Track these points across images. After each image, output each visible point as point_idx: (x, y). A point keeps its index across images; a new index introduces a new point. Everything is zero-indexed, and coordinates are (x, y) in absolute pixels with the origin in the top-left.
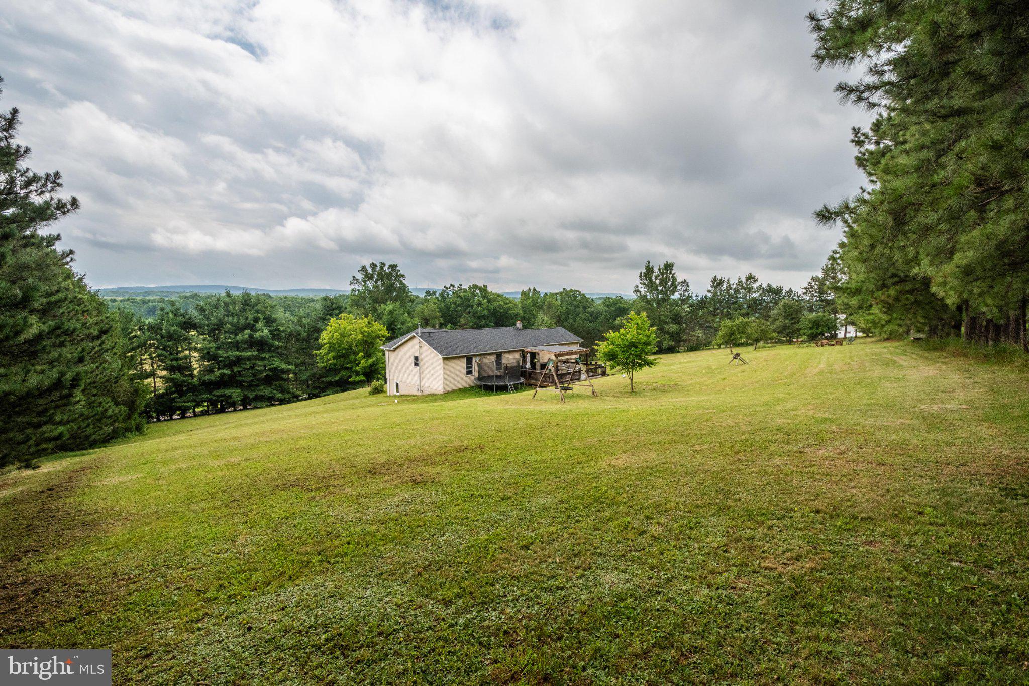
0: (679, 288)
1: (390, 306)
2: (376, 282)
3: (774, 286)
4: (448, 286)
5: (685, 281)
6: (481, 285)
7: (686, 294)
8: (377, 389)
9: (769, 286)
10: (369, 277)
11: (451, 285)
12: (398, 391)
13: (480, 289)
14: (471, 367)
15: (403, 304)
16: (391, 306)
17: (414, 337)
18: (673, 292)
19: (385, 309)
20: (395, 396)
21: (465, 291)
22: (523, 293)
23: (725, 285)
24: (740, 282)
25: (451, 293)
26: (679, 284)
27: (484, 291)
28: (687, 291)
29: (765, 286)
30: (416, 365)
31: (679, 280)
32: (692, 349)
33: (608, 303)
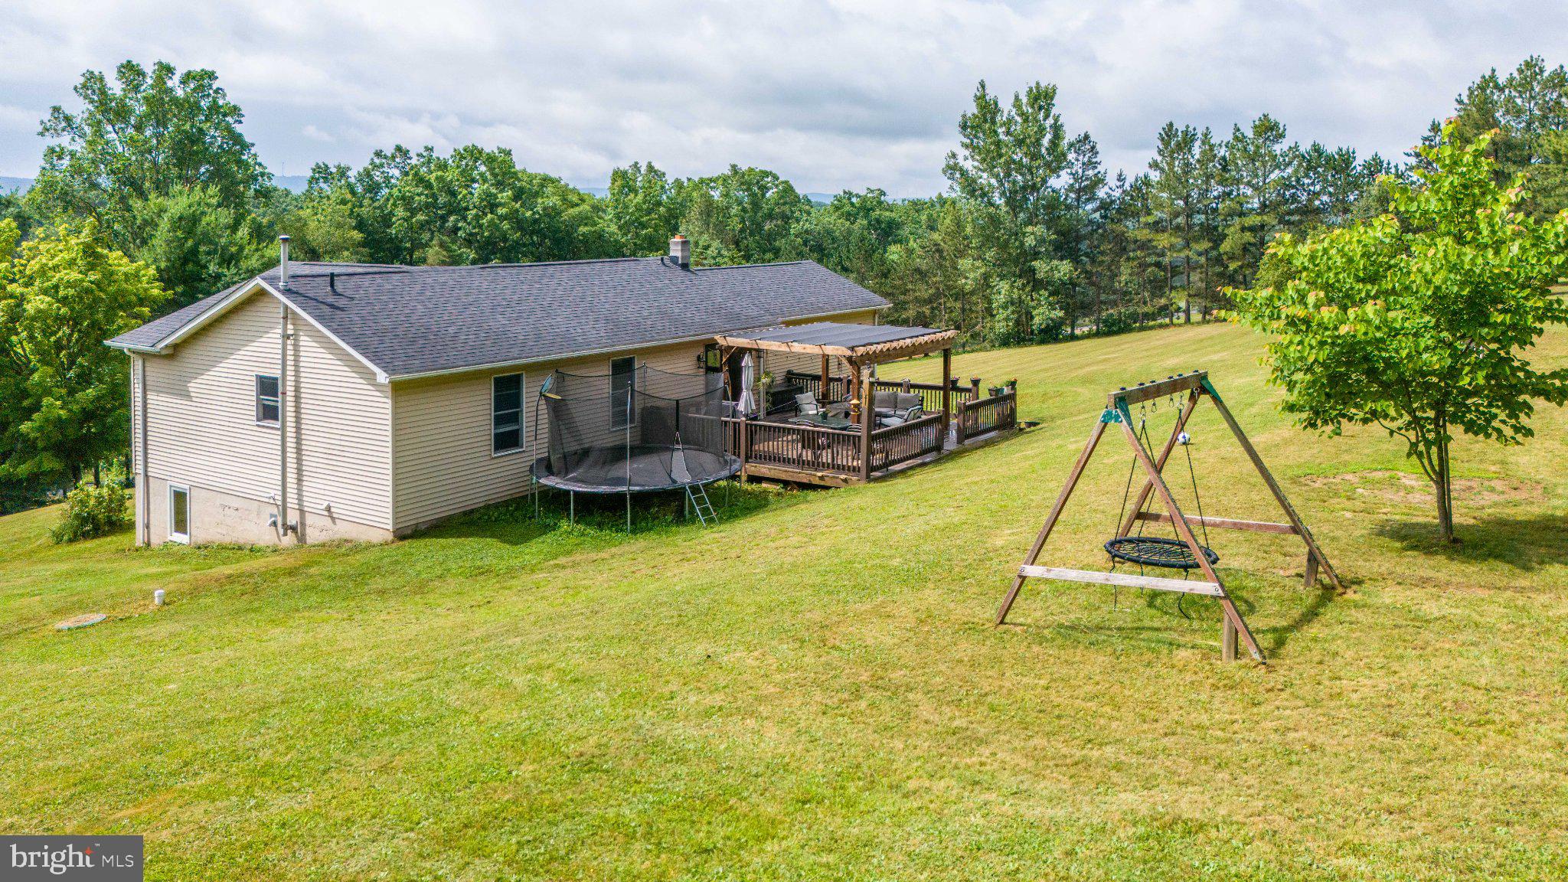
0: (1071, 156)
1: (180, 202)
2: (139, 128)
3: (1331, 149)
4: (389, 151)
5: (1087, 137)
6: (490, 147)
7: (1091, 173)
8: (91, 518)
9: (1317, 149)
10: (110, 110)
11: (399, 149)
12: (181, 525)
13: (491, 160)
14: (515, 418)
15: (231, 196)
16: (184, 201)
17: (261, 293)
18: (1055, 170)
19: (162, 211)
20: (169, 552)
21: (443, 166)
22: (619, 175)
23: (1197, 151)
24: (1239, 137)
25: (396, 173)
26: (1071, 145)
27: (502, 168)
28: (1091, 164)
29: (1305, 147)
30: (269, 413)
31: (1070, 136)
32: (1113, 328)
33: (848, 208)
